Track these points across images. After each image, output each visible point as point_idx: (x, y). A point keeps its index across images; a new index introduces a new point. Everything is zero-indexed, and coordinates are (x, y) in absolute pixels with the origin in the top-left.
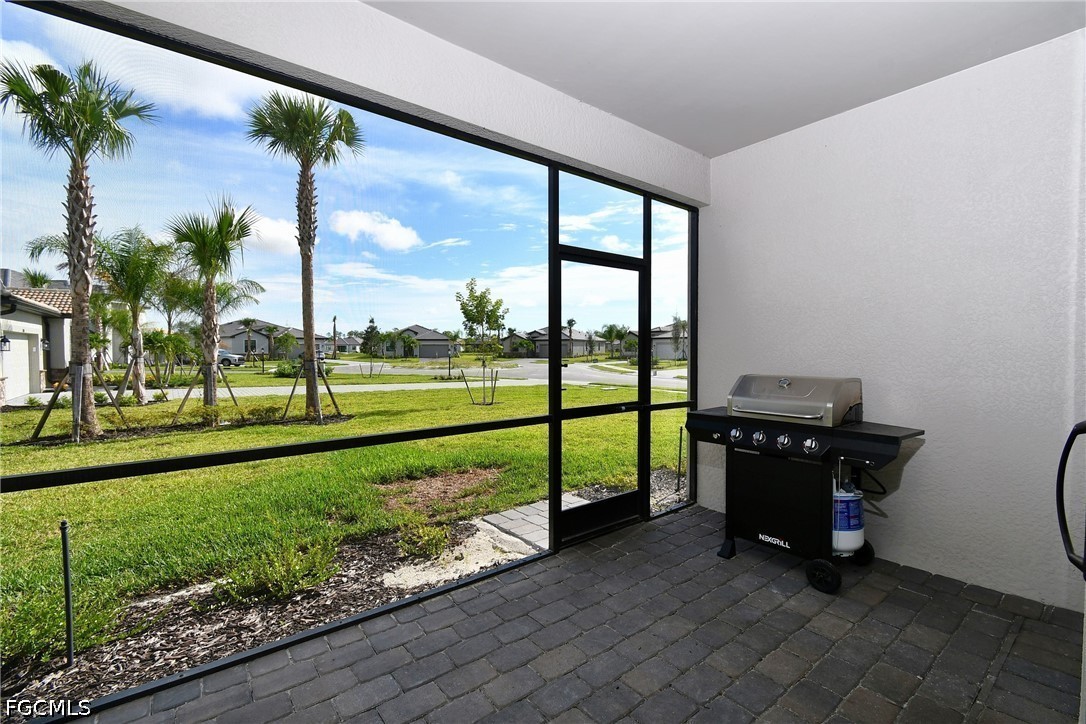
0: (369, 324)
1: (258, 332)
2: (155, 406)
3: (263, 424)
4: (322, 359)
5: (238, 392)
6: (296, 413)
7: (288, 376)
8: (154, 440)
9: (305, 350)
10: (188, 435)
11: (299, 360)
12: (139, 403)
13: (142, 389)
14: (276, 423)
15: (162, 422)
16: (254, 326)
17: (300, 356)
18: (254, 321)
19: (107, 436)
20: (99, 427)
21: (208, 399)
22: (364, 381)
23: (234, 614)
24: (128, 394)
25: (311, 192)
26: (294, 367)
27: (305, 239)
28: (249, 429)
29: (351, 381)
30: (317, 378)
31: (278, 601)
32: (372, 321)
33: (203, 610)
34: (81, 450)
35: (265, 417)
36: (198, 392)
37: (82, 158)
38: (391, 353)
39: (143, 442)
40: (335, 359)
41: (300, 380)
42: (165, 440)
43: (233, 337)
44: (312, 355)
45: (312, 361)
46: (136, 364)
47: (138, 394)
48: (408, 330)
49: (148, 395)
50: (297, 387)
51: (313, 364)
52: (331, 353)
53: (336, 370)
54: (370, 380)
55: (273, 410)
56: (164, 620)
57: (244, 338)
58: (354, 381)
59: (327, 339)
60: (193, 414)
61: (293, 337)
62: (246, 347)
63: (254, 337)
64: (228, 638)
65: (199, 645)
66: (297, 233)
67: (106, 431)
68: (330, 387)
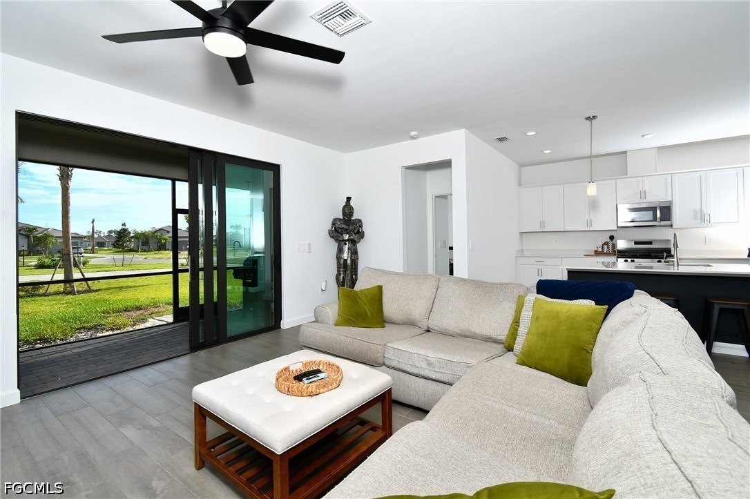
0: (121, 227)
3: (30, 296)
4: (81, 254)
6: (56, 289)
7: (49, 267)
9: (64, 247)
11: (58, 255)
17: (59, 252)
22: (116, 268)
26: (53, 260)
27: (65, 176)
29: (103, 269)
30: (73, 268)
32: (124, 225)
35: (31, 292)
38: (146, 248)
40: (93, 253)
41: (57, 269)
44: (69, 251)
45: (69, 255)
48: (161, 229)
50: (55, 275)
51: (70, 257)
52: (90, 248)
53: (92, 262)
54: (121, 268)
58: (107, 269)
59: (85, 237)
61: (52, 236)
68: (85, 274)
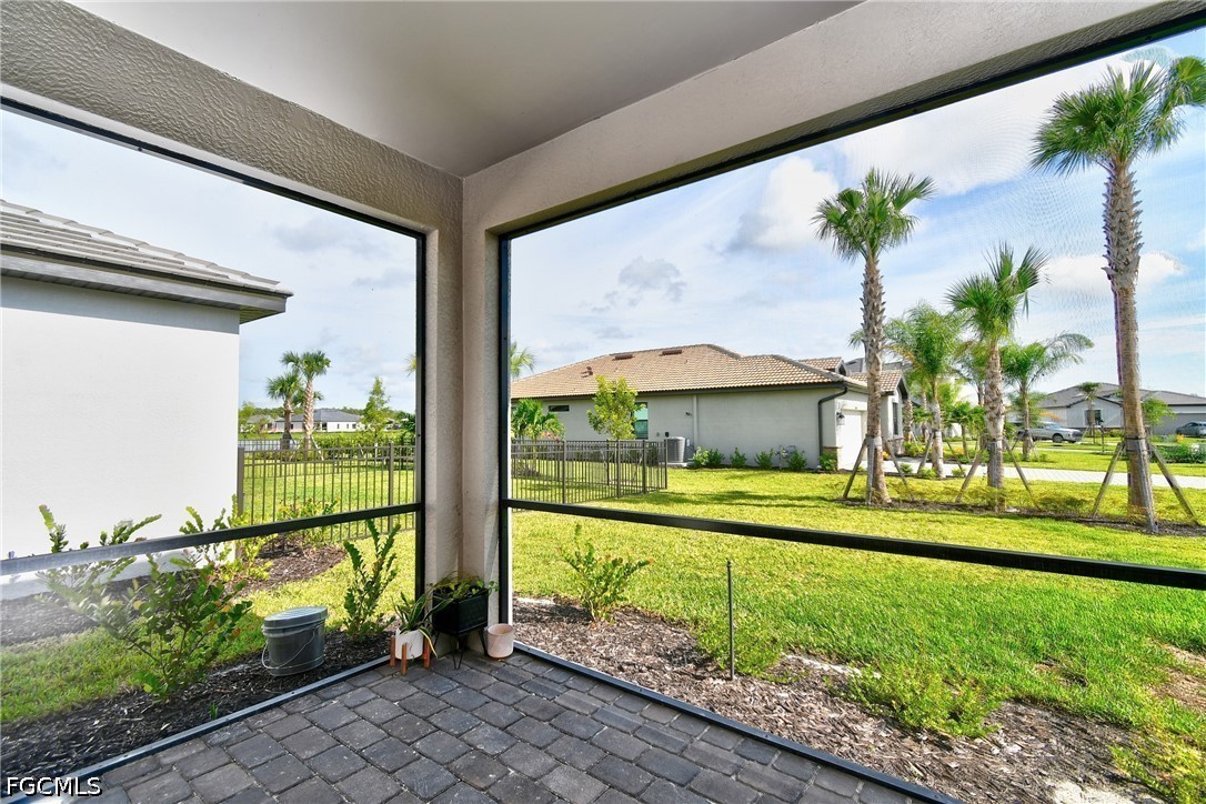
1: (1104, 399)
2: (951, 481)
3: (1058, 519)
5: (1033, 474)
6: (1115, 511)
8: (928, 515)
10: (964, 517)
12: (938, 477)
13: (941, 462)
14: (1080, 520)
15: (945, 499)
16: (1098, 391)
18: (1097, 385)
19: (892, 506)
20: (888, 495)
21: (994, 479)
23: (856, 714)
24: (928, 466)
25: (1128, 199)
28: (1037, 522)
31: (901, 728)
33: (836, 692)
34: (869, 513)
35: (1061, 510)
36: (981, 471)
37: (873, 254)
39: (917, 515)
42: (940, 517)
43: (1068, 407)
44: (1137, 430)
45: (1138, 439)
46: (935, 437)
47: (937, 468)
49: (947, 469)
50: (1113, 473)
55: (1072, 502)
56: (803, 682)
57: (1084, 408)
60: (975, 493)
62: (1088, 419)
63: (1097, 405)
64: (833, 732)
65: (809, 722)
66: (1105, 263)
67: (893, 499)
